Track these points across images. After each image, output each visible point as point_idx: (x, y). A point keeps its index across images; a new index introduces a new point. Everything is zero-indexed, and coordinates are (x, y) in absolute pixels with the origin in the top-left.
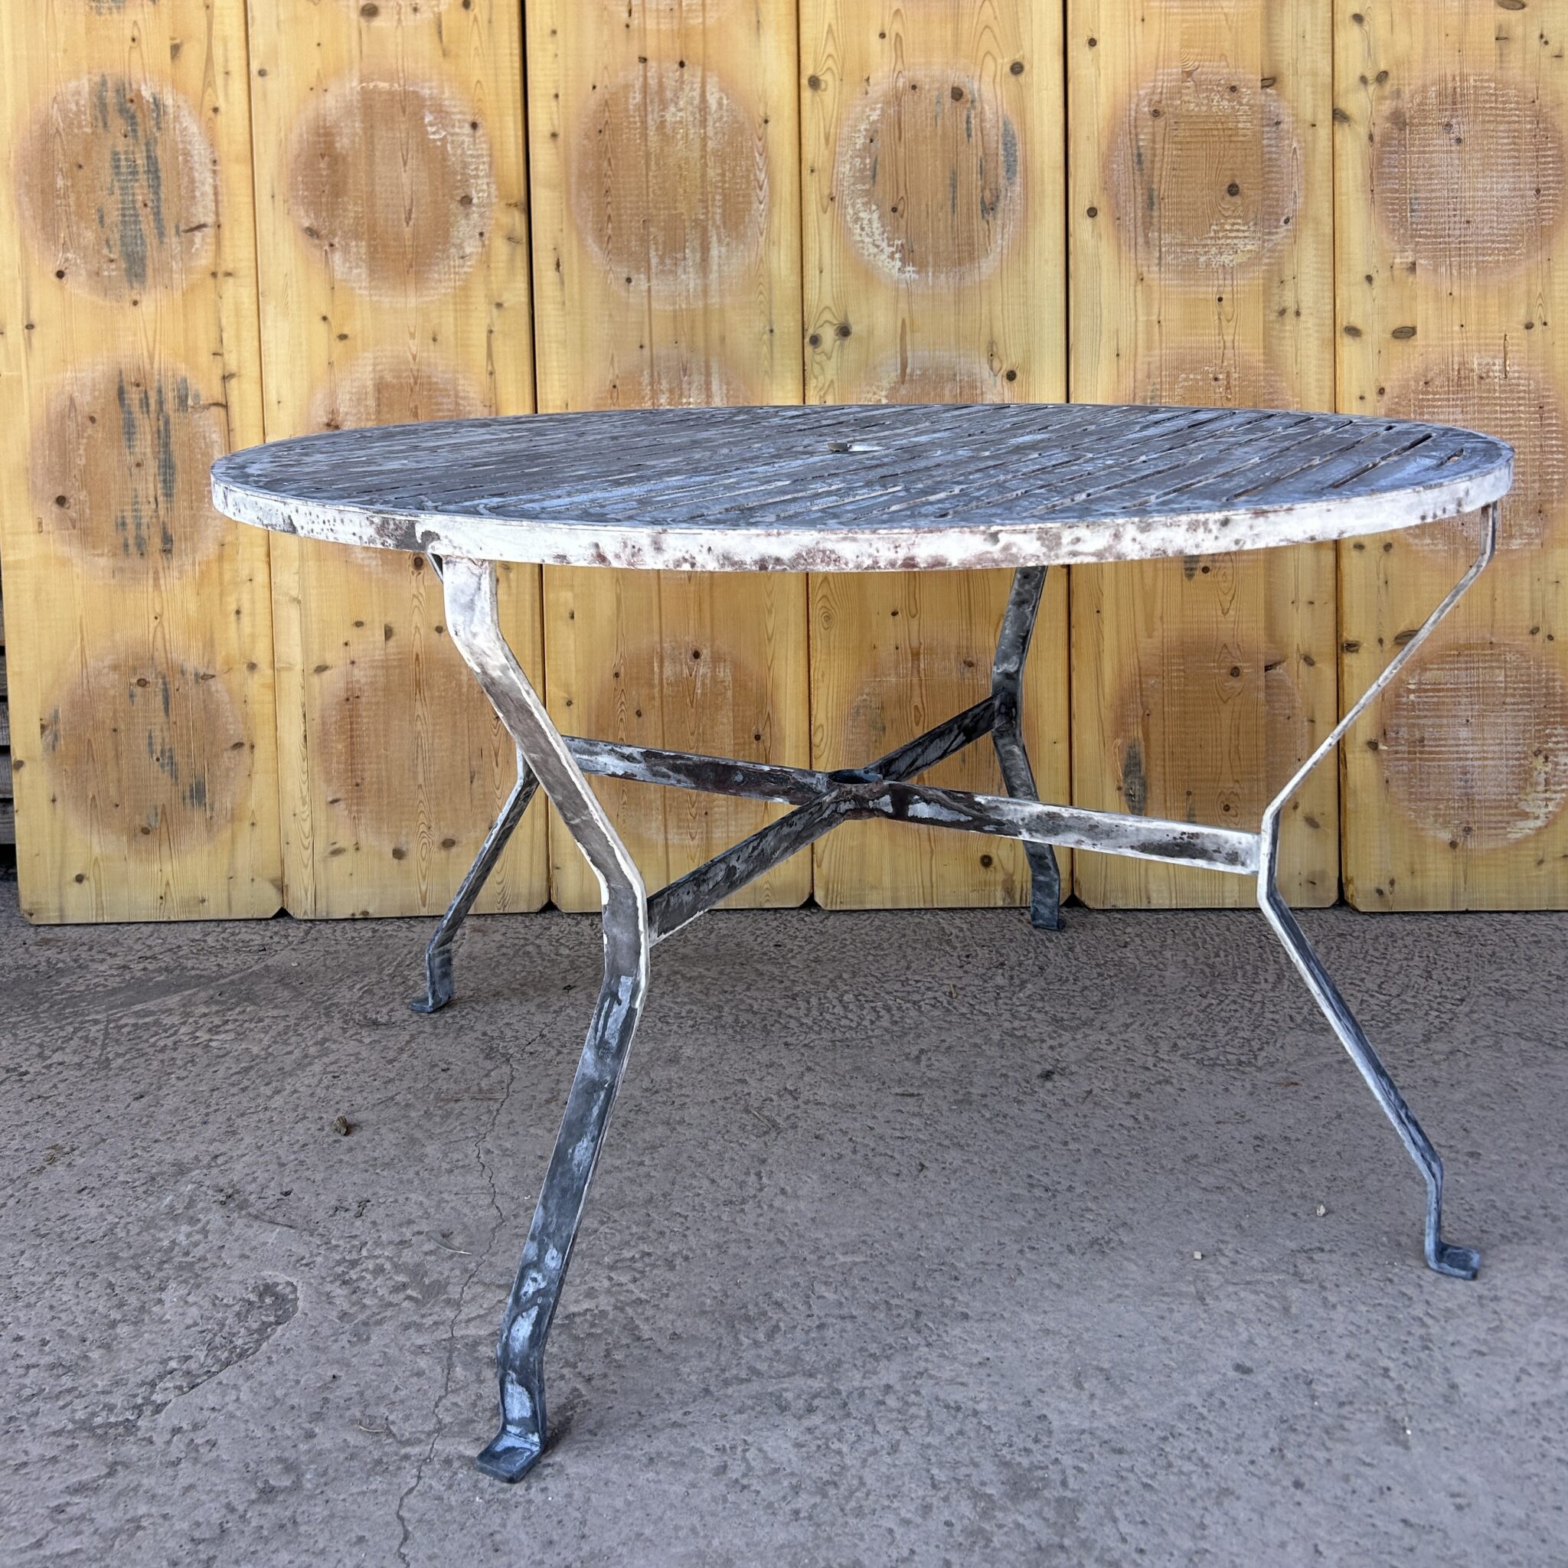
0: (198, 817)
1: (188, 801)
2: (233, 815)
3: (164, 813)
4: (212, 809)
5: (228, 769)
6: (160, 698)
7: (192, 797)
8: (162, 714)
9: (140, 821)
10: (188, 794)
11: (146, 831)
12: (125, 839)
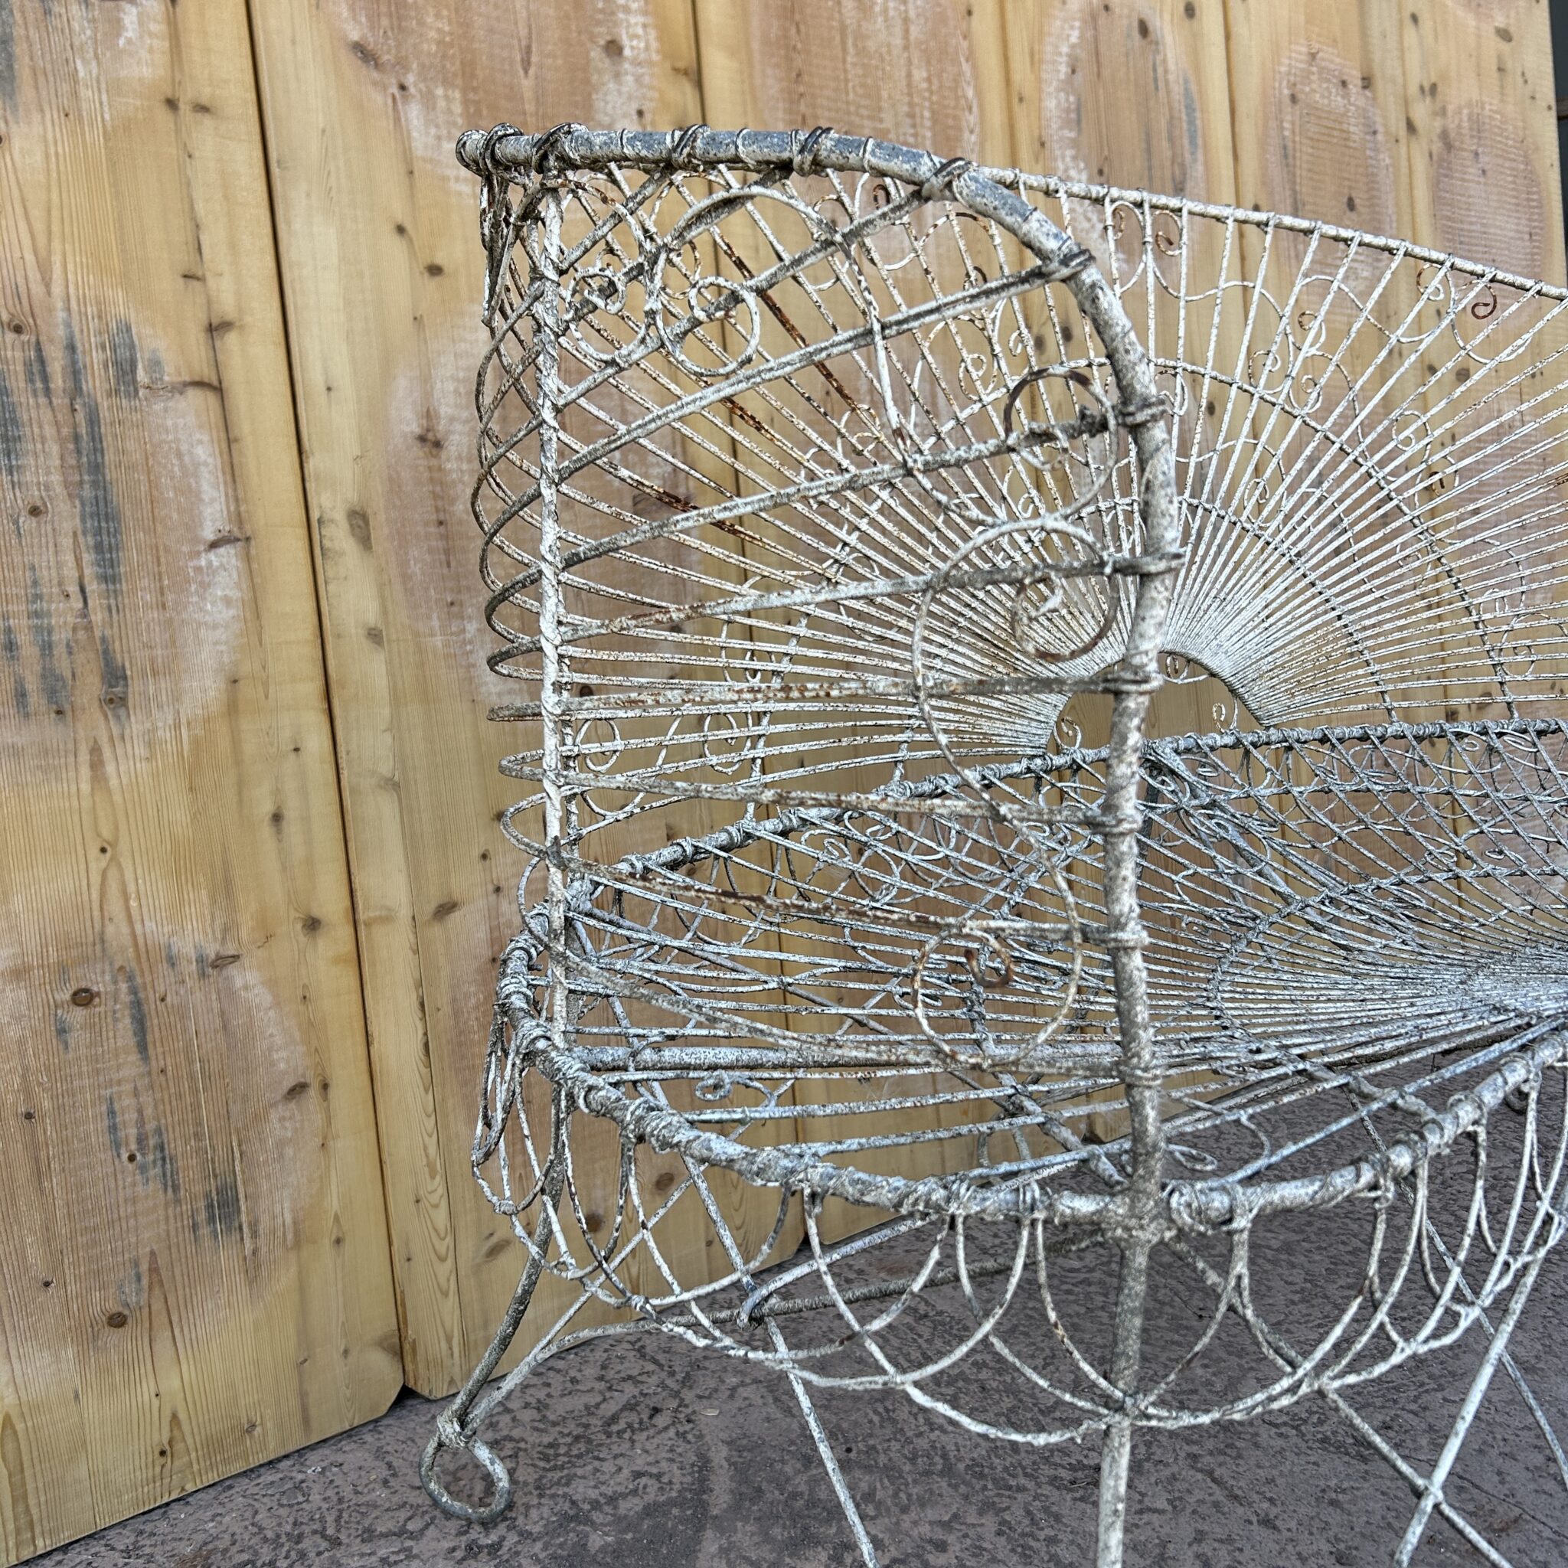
0: (227, 1257)
1: (205, 1231)
2: (297, 1233)
3: (154, 1270)
4: (255, 1234)
5: (281, 1144)
6: (126, 1023)
7: (211, 1219)
8: (134, 1057)
9: (103, 1302)
10: (202, 1216)
11: (117, 1321)
12: (70, 1352)
